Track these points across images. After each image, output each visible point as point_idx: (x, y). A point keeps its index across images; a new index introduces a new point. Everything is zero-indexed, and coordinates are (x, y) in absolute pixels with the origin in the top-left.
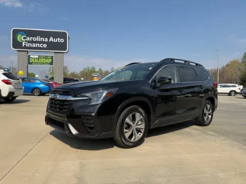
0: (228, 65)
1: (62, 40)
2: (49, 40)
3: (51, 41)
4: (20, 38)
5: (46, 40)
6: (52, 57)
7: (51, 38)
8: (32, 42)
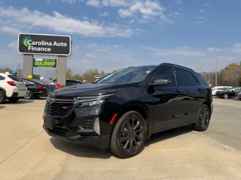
0: (226, 68)
1: (65, 45)
2: (53, 44)
3: (55, 45)
4: (26, 42)
5: (50, 44)
6: (56, 60)
7: (55, 42)
8: (37, 46)
